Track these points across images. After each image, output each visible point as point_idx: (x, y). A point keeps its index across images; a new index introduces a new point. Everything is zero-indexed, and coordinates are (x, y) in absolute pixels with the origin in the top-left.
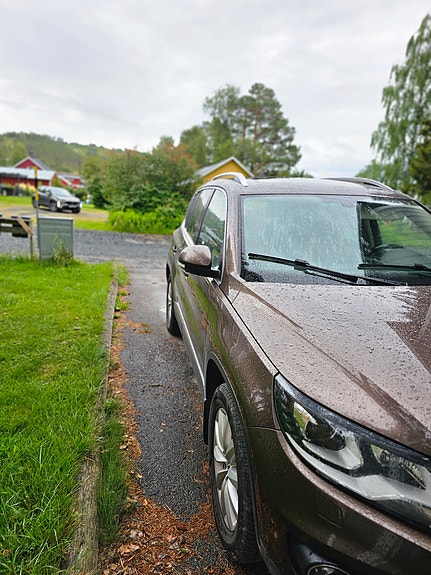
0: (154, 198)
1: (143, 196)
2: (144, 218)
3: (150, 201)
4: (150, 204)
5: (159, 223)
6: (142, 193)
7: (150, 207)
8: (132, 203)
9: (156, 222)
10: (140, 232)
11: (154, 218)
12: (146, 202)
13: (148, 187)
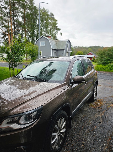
0: (108, 61)
1: (105, 61)
2: (104, 67)
3: (107, 62)
4: (107, 63)
5: (108, 68)
6: (105, 60)
7: (107, 64)
8: (101, 63)
9: (107, 68)
10: (102, 71)
11: (107, 67)
12: (106, 62)
13: (107, 58)
